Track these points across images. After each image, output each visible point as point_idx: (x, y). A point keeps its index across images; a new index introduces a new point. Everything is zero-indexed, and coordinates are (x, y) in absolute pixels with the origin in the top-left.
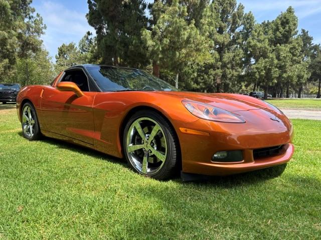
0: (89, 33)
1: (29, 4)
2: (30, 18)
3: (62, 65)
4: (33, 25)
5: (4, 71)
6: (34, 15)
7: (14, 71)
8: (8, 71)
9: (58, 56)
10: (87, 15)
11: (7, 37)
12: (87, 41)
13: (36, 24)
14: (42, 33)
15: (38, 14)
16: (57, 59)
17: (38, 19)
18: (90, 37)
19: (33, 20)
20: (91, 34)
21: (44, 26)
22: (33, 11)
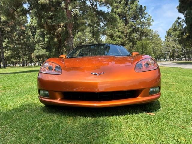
0: (179, 18)
1: (144, 10)
2: (145, 18)
3: (169, 41)
4: (146, 21)
5: (130, 49)
6: (147, 16)
7: (135, 48)
8: (132, 49)
9: (167, 36)
10: (178, 6)
11: (113, 33)
12: (177, 24)
13: (148, 21)
14: (151, 25)
15: (149, 15)
16: (165, 38)
17: (149, 17)
18: (179, 21)
19: (146, 19)
20: (181, 18)
21: (152, 20)
22: (147, 13)
